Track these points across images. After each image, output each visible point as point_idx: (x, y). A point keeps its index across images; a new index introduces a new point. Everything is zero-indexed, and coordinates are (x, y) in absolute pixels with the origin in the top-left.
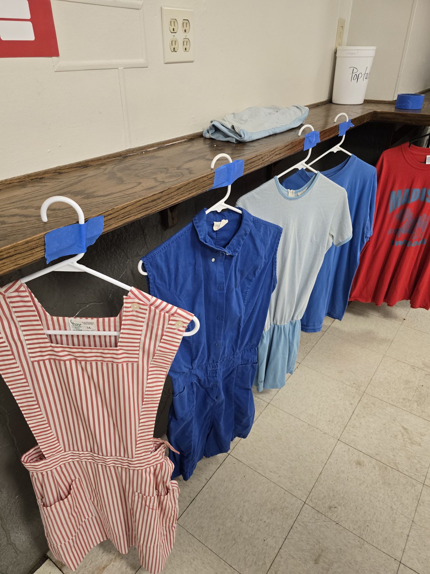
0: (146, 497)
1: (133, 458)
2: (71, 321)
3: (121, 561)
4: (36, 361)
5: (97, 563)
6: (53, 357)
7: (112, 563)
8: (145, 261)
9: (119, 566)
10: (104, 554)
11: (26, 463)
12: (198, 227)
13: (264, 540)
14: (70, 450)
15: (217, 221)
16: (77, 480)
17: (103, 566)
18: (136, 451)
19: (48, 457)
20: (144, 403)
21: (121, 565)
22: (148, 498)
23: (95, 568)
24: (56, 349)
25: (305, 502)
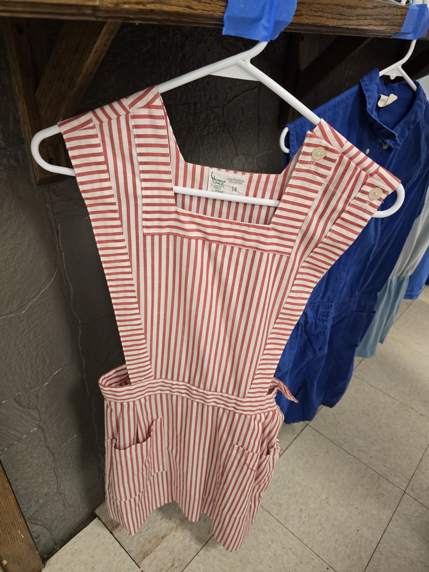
0: (249, 453)
1: (244, 397)
2: (212, 173)
3: (183, 531)
4: (150, 235)
5: (154, 530)
6: (175, 231)
7: (173, 533)
8: (292, 129)
9: (182, 538)
10: (163, 520)
11: (104, 386)
12: (367, 90)
13: (358, 530)
14: (161, 378)
15: (384, 94)
16: (159, 420)
17: (162, 534)
18: (250, 388)
19: (133, 382)
20: (278, 321)
21: (184, 536)
22: (251, 454)
23: (152, 536)
24: (183, 218)
25: (404, 490)
